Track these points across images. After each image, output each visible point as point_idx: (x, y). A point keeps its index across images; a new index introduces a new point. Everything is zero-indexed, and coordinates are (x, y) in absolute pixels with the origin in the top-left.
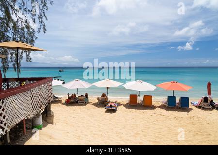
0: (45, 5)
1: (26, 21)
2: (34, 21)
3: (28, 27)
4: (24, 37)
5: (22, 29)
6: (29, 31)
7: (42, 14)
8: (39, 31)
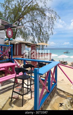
0: (53, 23)
1: (46, 31)
2: (49, 31)
3: (47, 33)
4: (46, 38)
5: (45, 35)
6: (47, 35)
7: (52, 27)
8: (51, 34)
